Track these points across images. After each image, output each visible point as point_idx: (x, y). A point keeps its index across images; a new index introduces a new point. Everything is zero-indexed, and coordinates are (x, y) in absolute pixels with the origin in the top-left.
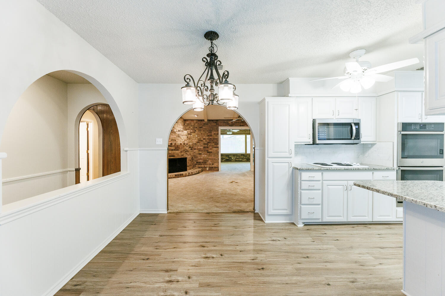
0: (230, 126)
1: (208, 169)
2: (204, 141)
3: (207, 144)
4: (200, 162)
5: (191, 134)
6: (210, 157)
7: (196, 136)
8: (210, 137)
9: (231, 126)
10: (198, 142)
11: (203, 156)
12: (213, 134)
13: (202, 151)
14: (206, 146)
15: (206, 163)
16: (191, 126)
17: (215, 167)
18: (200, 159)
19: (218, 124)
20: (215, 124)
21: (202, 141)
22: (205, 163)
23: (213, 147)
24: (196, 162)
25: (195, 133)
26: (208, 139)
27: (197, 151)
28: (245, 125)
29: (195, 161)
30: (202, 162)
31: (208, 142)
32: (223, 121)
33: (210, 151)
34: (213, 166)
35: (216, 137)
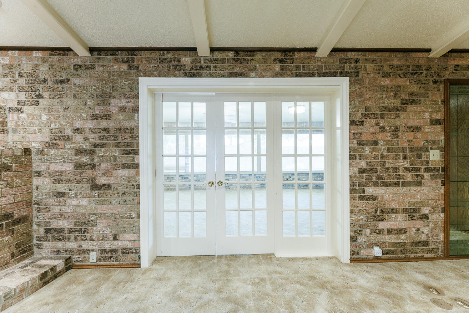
0: (186, 75)
1: (93, 258)
2: (79, 138)
3: (92, 152)
4: (60, 231)
5: (20, 111)
6: (103, 209)
7: (44, 118)
8: (104, 124)
9: (193, 75)
10: (50, 146)
11: (74, 202)
12: (114, 110)
13: (69, 181)
14: (85, 159)
15: (85, 231)
16: (21, 75)
17: (127, 251)
18: (62, 216)
19: (137, 68)
20: (124, 67)
21: (68, 138)
22: (80, 231)
23: (115, 167)
24: (42, 230)
25: (37, 103)
26: (93, 130)
27: (47, 180)
28: (251, 70)
29: (39, 225)
30: (70, 231)
31: (95, 146)
32: (156, 55)
33: (105, 182)
34: (117, 245)
35: (127, 124)
